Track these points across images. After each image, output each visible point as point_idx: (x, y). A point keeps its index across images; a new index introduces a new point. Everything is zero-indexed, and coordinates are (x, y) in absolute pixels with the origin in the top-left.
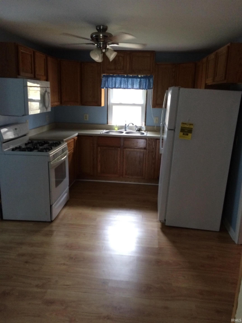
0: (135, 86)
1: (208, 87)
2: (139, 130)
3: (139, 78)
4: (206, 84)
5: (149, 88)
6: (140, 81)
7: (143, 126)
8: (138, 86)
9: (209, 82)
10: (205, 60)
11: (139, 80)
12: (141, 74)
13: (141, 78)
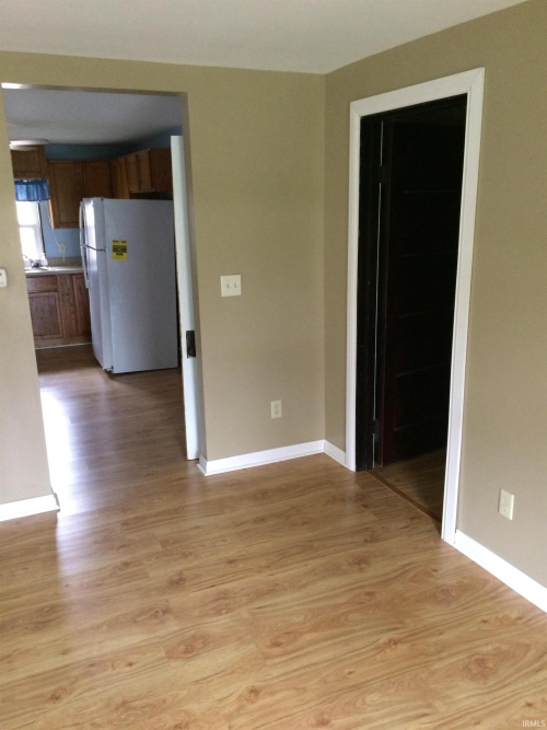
0: (20, 196)
1: (133, 196)
2: (37, 265)
3: (24, 183)
4: (130, 192)
5: (44, 199)
6: (27, 189)
7: (43, 258)
8: (25, 196)
9: (135, 189)
10: (122, 160)
11: (25, 186)
12: (27, 178)
13: (27, 184)
